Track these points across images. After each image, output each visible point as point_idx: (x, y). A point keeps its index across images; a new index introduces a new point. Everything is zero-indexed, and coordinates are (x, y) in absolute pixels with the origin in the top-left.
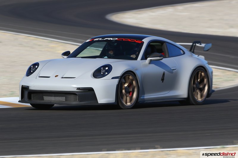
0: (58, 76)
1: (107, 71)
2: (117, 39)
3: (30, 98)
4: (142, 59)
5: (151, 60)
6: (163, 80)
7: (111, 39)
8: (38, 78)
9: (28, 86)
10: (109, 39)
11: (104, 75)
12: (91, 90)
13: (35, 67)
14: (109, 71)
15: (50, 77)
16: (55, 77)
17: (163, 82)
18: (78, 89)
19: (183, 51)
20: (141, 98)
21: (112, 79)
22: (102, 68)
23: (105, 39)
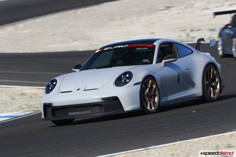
0: (79, 89)
1: (128, 78)
2: (127, 46)
3: (54, 114)
4: (157, 62)
5: (166, 62)
6: (178, 80)
7: (122, 46)
8: (59, 93)
9: (51, 103)
10: (119, 47)
11: (125, 83)
12: (116, 99)
13: (53, 84)
14: (130, 78)
15: (72, 91)
16: (77, 90)
17: (179, 83)
18: (103, 99)
19: (191, 50)
20: (162, 101)
21: (134, 85)
22: (123, 76)
23: (115, 47)
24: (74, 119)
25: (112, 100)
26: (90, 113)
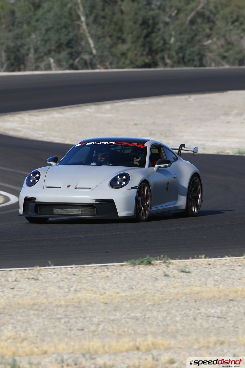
0: (70, 186)
1: (124, 180)
2: (114, 143)
3: (36, 211)
4: (149, 167)
5: (159, 167)
6: (167, 189)
7: (108, 143)
8: (45, 188)
9: (35, 198)
10: (105, 143)
11: (121, 186)
12: (111, 202)
13: (36, 176)
14: (127, 180)
15: (61, 187)
16: (68, 187)
17: (167, 192)
18: (97, 200)
19: (176, 156)
20: (152, 209)
21: (131, 189)
22: (118, 177)
23: (100, 143)
24: (49, 218)
25: (107, 202)
26: (80, 214)
